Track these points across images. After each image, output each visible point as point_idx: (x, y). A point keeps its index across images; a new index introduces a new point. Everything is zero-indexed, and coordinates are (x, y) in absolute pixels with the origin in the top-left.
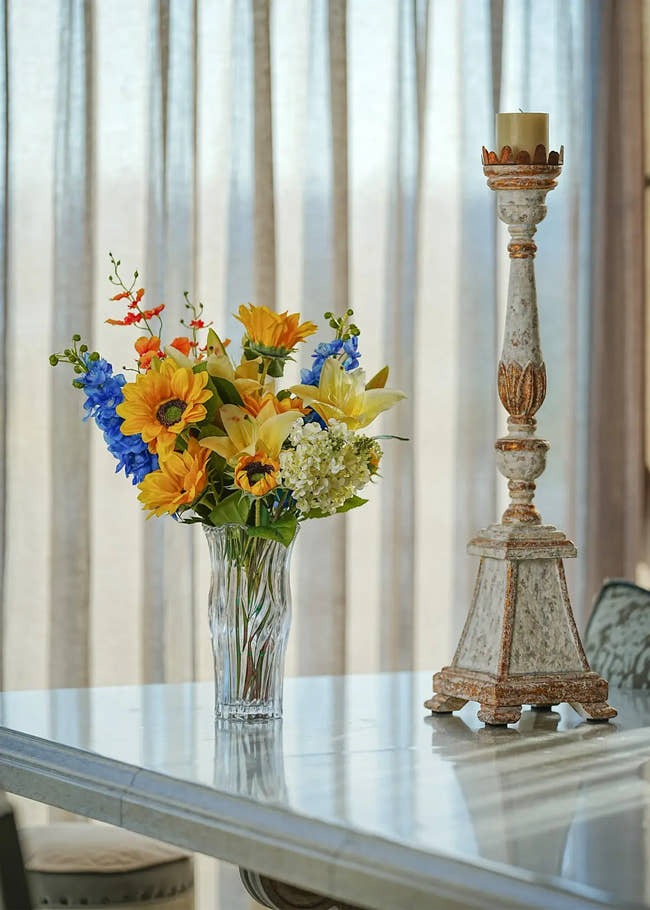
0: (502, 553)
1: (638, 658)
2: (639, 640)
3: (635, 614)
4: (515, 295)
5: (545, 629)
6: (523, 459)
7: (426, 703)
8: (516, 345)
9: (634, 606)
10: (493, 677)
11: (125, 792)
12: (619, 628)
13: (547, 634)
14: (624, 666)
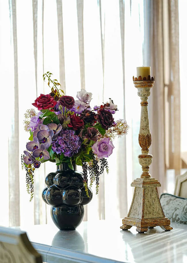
0: (141, 186)
1: (173, 214)
2: (173, 209)
3: (171, 202)
4: (143, 116)
5: (153, 206)
6: (146, 160)
7: (121, 227)
8: (143, 129)
9: (170, 200)
10: (140, 219)
11: (48, 253)
12: (167, 206)
13: (154, 207)
14: (169, 216)
